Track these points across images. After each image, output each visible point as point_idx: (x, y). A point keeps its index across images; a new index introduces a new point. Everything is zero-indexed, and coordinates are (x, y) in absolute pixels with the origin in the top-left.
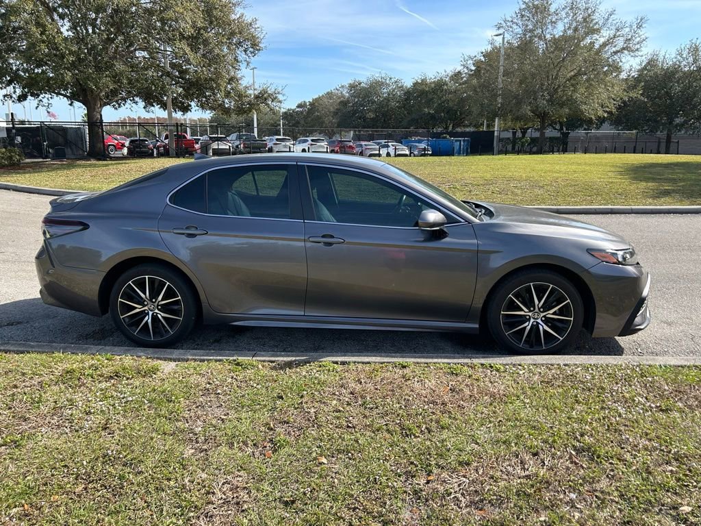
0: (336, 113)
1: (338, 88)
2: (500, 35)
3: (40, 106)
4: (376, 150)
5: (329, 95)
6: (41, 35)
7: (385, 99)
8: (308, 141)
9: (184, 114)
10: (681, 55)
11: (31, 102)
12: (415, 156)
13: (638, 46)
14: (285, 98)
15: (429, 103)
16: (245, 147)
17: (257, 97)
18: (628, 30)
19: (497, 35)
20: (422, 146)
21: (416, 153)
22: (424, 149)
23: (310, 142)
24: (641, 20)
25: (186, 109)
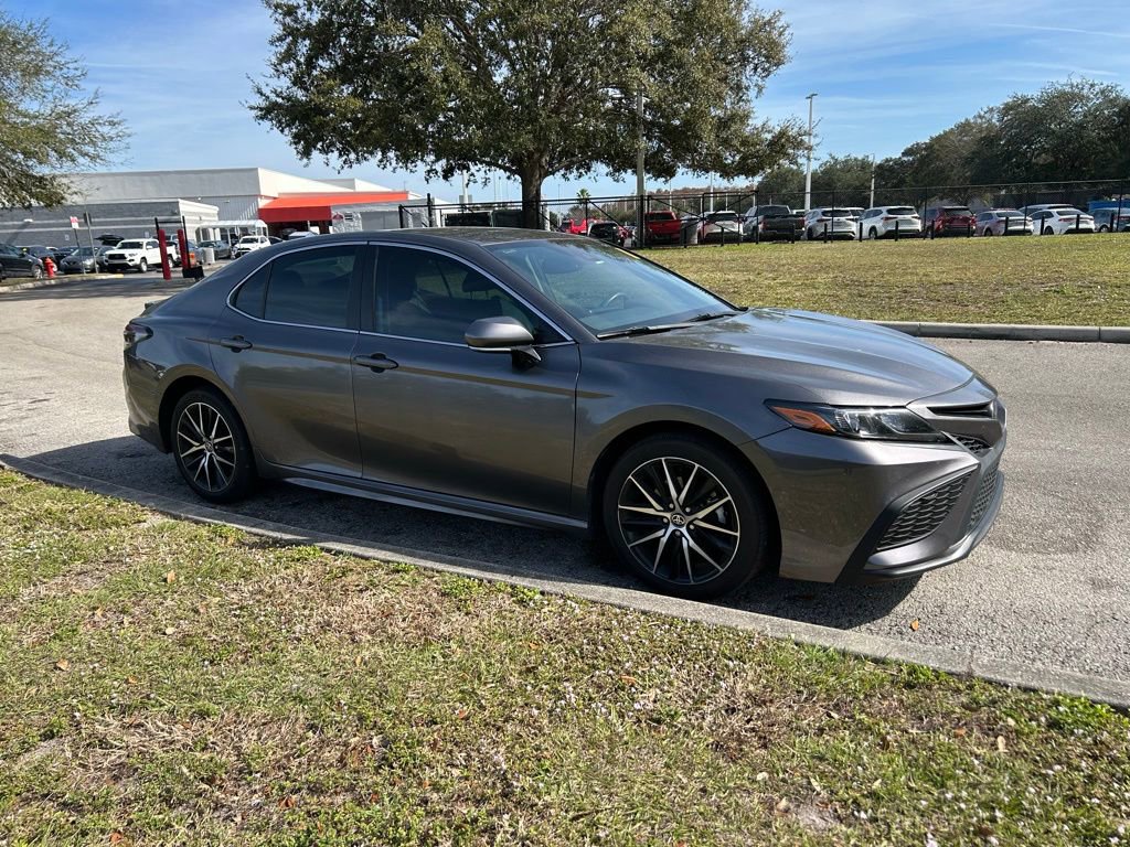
0: (968, 161)
1: (982, 113)
3: (471, 183)
4: (1021, 224)
5: (964, 128)
6: (442, 82)
7: (1076, 125)
8: (881, 212)
9: (667, 181)
11: (459, 178)
14: (817, 140)
16: (765, 228)
17: (772, 144)
23: (885, 214)
25: (668, 172)
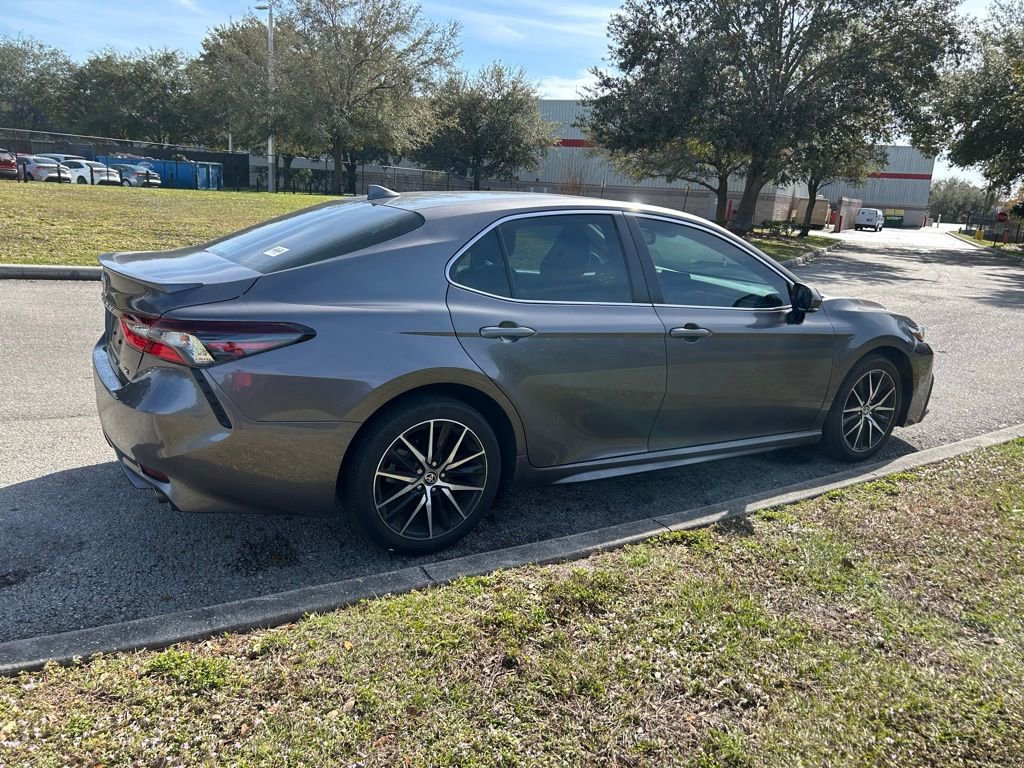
2: (265, 8)
10: (484, 78)
12: (131, 185)
13: (450, 60)
15: (125, 97)
18: (440, 36)
19: (259, 8)
20: (142, 169)
21: (133, 180)
22: (147, 176)
24: (455, 25)
